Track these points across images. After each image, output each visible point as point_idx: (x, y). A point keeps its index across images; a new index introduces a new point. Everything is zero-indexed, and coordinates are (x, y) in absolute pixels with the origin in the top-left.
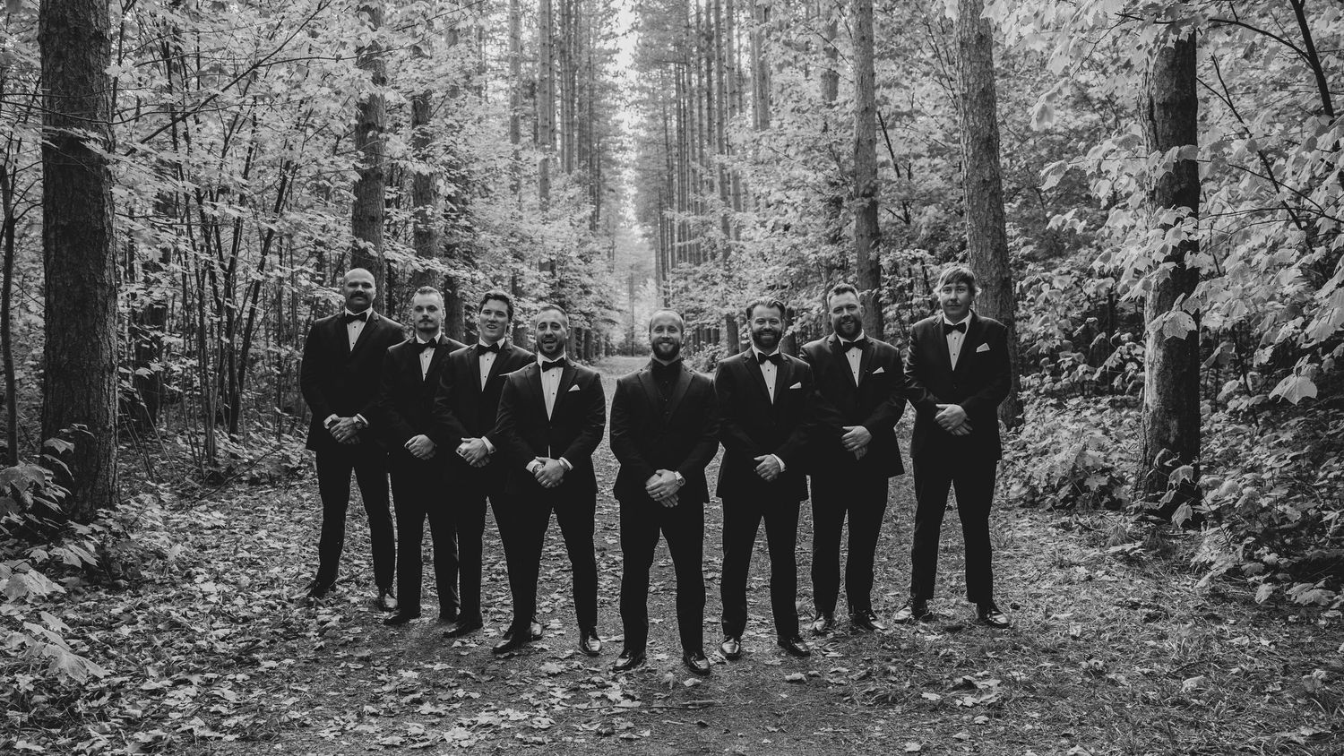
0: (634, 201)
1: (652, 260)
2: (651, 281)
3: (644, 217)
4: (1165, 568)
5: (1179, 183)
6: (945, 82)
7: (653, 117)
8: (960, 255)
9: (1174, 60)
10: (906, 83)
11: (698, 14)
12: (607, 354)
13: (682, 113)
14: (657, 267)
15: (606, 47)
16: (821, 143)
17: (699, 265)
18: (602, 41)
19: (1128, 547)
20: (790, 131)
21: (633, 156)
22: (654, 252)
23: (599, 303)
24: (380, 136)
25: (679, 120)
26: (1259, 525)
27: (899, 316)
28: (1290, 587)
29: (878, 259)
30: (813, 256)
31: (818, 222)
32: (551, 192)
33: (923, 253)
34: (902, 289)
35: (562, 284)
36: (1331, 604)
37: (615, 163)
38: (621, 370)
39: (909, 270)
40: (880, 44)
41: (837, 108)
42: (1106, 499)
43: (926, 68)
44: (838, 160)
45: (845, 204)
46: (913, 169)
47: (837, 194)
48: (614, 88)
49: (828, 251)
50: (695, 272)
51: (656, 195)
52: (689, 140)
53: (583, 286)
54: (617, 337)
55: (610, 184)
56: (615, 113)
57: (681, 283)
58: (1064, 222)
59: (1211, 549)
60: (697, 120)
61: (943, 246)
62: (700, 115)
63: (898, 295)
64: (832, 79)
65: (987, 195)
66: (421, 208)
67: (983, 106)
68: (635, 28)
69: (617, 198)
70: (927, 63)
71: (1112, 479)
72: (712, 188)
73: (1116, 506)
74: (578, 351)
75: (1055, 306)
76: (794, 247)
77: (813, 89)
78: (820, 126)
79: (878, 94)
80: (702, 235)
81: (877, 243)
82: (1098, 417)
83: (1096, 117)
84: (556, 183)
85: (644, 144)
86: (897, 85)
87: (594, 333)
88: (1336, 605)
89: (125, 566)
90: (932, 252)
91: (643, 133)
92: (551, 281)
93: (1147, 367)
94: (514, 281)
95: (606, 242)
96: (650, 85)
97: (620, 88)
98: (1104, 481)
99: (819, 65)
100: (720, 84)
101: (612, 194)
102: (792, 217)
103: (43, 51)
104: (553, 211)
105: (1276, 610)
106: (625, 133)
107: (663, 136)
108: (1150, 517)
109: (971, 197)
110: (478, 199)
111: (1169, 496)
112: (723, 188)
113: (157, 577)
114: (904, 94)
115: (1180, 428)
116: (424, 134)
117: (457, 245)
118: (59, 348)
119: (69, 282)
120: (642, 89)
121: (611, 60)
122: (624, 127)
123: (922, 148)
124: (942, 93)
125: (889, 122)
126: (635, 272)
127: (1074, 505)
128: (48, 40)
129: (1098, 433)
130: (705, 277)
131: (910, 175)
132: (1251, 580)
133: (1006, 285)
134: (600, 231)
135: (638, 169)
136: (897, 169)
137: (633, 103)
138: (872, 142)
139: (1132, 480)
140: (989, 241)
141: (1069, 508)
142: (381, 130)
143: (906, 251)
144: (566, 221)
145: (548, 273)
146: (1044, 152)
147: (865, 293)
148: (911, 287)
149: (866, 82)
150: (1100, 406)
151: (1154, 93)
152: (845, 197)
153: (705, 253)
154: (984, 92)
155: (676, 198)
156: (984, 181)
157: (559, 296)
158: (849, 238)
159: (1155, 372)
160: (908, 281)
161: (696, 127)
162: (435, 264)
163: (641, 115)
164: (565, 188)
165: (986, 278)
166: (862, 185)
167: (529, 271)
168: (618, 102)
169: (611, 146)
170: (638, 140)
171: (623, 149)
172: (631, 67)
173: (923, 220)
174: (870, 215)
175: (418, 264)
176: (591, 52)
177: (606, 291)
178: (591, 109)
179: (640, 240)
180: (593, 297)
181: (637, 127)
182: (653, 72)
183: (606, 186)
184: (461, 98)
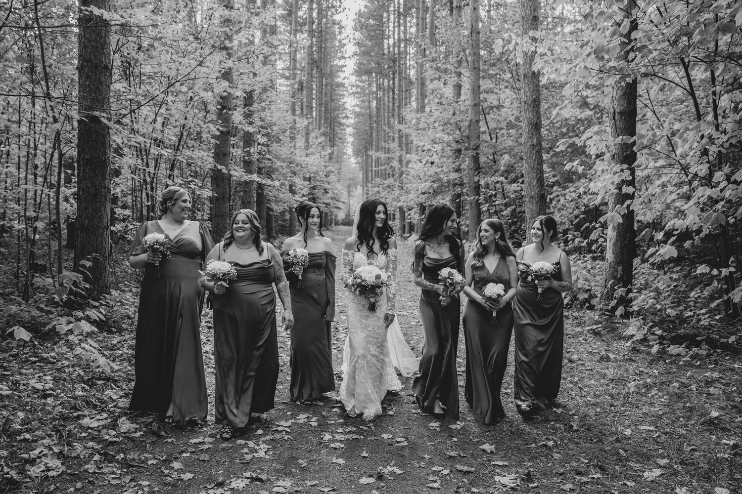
0: (352, 145)
1: (360, 176)
2: (360, 187)
3: (357, 153)
4: (612, 338)
5: (626, 151)
6: (516, 91)
7: (362, 101)
8: (520, 180)
9: (626, 91)
10: (496, 91)
11: (389, 48)
12: (335, 225)
13: (379, 100)
14: (363, 180)
15: (339, 64)
16: (452, 121)
17: (386, 179)
18: (338, 60)
19: (595, 327)
20: (436, 114)
21: (352, 121)
22: (361, 172)
23: (333, 198)
24: (230, 112)
25: (377, 103)
26: (657, 318)
27: (489, 210)
28: (669, 347)
29: (479, 181)
30: (445, 178)
31: (449, 161)
32: (310, 140)
33: (502, 179)
34: (491, 196)
35: (314, 188)
36: (686, 355)
37: (343, 125)
38: (343, 233)
39: (495, 187)
40: (484, 71)
41: (460, 103)
42: (587, 305)
43: (507, 84)
44: (460, 129)
45: (463, 152)
46: (499, 135)
47: (459, 147)
48: (342, 85)
49: (454, 176)
50: (384, 184)
51: (363, 142)
52: (382, 114)
53: (325, 189)
54: (341, 216)
55: (340, 136)
56: (343, 98)
57: (376, 189)
58: (573, 167)
59: (634, 328)
60: (387, 103)
61: (513, 175)
62: (389, 101)
63: (489, 199)
64: (458, 87)
65: (534, 152)
66: (248, 149)
67: (534, 107)
68: (355, 54)
69: (343, 143)
70: (507, 81)
71: (590, 295)
72: (394, 140)
73: (591, 308)
75: (567, 208)
76: (436, 173)
77: (449, 92)
78: (451, 112)
79: (482, 96)
80: (388, 164)
81: (479, 173)
82: (585, 264)
83: (591, 113)
84: (313, 135)
85: (358, 115)
86: (492, 92)
87: (329, 214)
88: (689, 355)
89: (114, 322)
90: (506, 178)
91: (357, 109)
92: (309, 186)
93: (608, 240)
94: (291, 186)
95: (337, 166)
96: (361, 85)
97: (346, 85)
98: (586, 296)
99: (453, 80)
100: (400, 86)
101: (340, 141)
102: (435, 158)
103: (80, 74)
104: (311, 150)
105: (661, 357)
106: (348, 109)
107: (368, 111)
108: (606, 313)
109: (526, 153)
110: (275, 144)
111: (613, 303)
112: (399, 140)
113: (129, 327)
114: (495, 96)
115: (623, 271)
116: (250, 111)
117: (264, 167)
118: (83, 217)
119: (89, 185)
120: (358, 86)
121: (341, 71)
122: (347, 106)
123: (504, 125)
124: (514, 97)
125: (487, 111)
126: (351, 182)
127: (571, 307)
128: (82, 69)
129: (584, 272)
130: (389, 187)
131: (497, 138)
132: (651, 343)
133: (542, 197)
134: (334, 160)
135: (354, 128)
136: (490, 135)
137: (353, 93)
138: (478, 121)
139: (599, 295)
140: (535, 175)
141: (569, 308)
142: (230, 110)
143: (493, 177)
144: (318, 155)
145: (308, 183)
146: (564, 130)
147: (472, 198)
148: (495, 195)
149: (476, 90)
150: (586, 259)
151: (616, 107)
152: (463, 149)
153: (389, 174)
154: (534, 100)
155: (374, 144)
156: (533, 145)
157: (313, 194)
158: (465, 170)
159: (612, 243)
160: (494, 193)
161: (386, 107)
162: (255, 177)
163: (356, 100)
164: (317, 138)
165: (533, 193)
166: (472, 143)
167: (298, 181)
168: (345, 93)
169: (340, 116)
170: (355, 113)
171: (347, 117)
172: (352, 74)
173: (502, 162)
174: (476, 159)
175: (246, 177)
176: (332, 66)
177: (336, 192)
178: (331, 96)
179: (354, 165)
180: (330, 195)
181: (354, 106)
182: (364, 78)
183: (337, 137)
184: (269, 94)
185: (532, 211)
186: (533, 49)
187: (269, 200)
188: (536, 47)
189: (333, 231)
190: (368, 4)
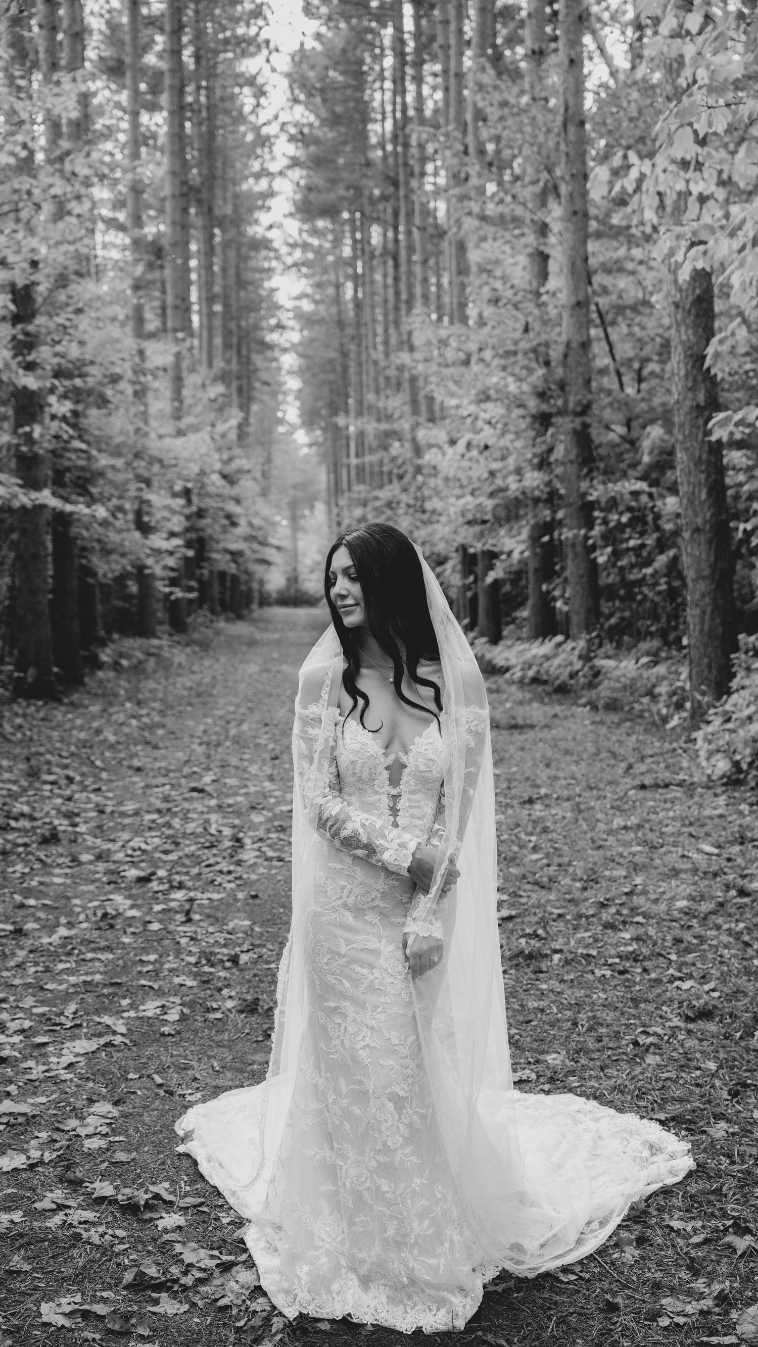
0: (297, 398)
1: (322, 478)
2: (320, 507)
3: (310, 419)
7: (319, 286)
10: (630, 266)
12: (261, 605)
13: (360, 282)
14: (329, 488)
15: (257, 189)
16: (523, 345)
17: (381, 487)
18: (251, 181)
21: (295, 337)
22: (323, 467)
23: (250, 538)
25: (355, 290)
29: (589, 491)
30: (515, 485)
31: (520, 442)
32: (185, 392)
33: (642, 486)
34: (617, 528)
35: (201, 513)
37: (270, 347)
38: (280, 626)
40: (597, 219)
41: (545, 298)
44: (545, 364)
45: (553, 420)
47: (544, 407)
48: (264, 244)
49: (533, 479)
50: (376, 498)
51: (326, 389)
53: (228, 517)
54: (275, 582)
55: (264, 376)
56: (269, 278)
60: (380, 290)
61: (667, 477)
62: (385, 286)
63: (613, 536)
64: (541, 259)
66: (27, 429)
67: (698, 316)
68: (295, 163)
69: (274, 394)
72: (399, 386)
74: (222, 603)
76: (492, 474)
78: (520, 326)
79: (595, 281)
80: (385, 448)
81: (590, 471)
84: (191, 380)
85: (307, 320)
86: (621, 270)
87: (243, 578)
91: (307, 306)
92: (187, 511)
94: (139, 514)
95: (259, 454)
96: (315, 242)
97: (276, 245)
99: (524, 241)
101: (266, 388)
102: (488, 435)
104: (187, 421)
106: (281, 307)
107: (334, 310)
109: (685, 424)
110: (94, 410)
116: (27, 334)
117: (68, 470)
120: (305, 246)
121: (263, 207)
122: (282, 298)
123: (652, 349)
125: (609, 318)
126: (299, 494)
133: (721, 529)
134: (251, 439)
135: (300, 355)
136: (619, 375)
137: (295, 265)
138: (585, 345)
140: (702, 477)
143: (624, 482)
144: (205, 435)
145: (183, 502)
147: (575, 533)
149: (580, 266)
152: (553, 412)
153: (389, 474)
156: (698, 406)
157: (197, 530)
158: (558, 465)
160: (624, 520)
161: (379, 300)
162: (46, 497)
163: (304, 281)
164: (204, 386)
165: (699, 521)
166: (572, 400)
167: (158, 499)
168: (274, 264)
169: (264, 324)
170: (300, 315)
171: (280, 327)
172: (291, 215)
173: (646, 444)
174: (583, 438)
175: (25, 499)
176: (236, 196)
177: (257, 522)
178: (238, 275)
179: (305, 450)
180: (242, 530)
181: (298, 298)
182: (321, 223)
183: (258, 379)
184: (74, 289)
185: (699, 563)
186: (680, 186)
187: (84, 549)
188: (688, 182)
189: (254, 621)
190: (323, 30)
